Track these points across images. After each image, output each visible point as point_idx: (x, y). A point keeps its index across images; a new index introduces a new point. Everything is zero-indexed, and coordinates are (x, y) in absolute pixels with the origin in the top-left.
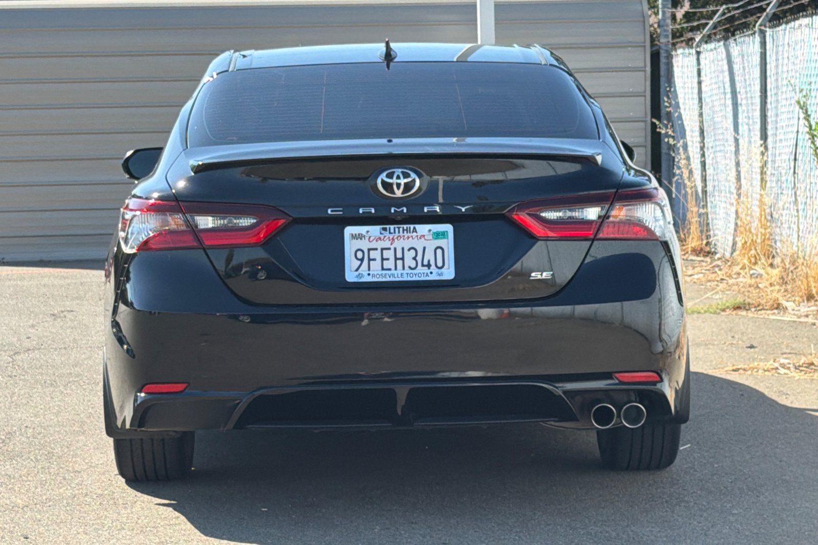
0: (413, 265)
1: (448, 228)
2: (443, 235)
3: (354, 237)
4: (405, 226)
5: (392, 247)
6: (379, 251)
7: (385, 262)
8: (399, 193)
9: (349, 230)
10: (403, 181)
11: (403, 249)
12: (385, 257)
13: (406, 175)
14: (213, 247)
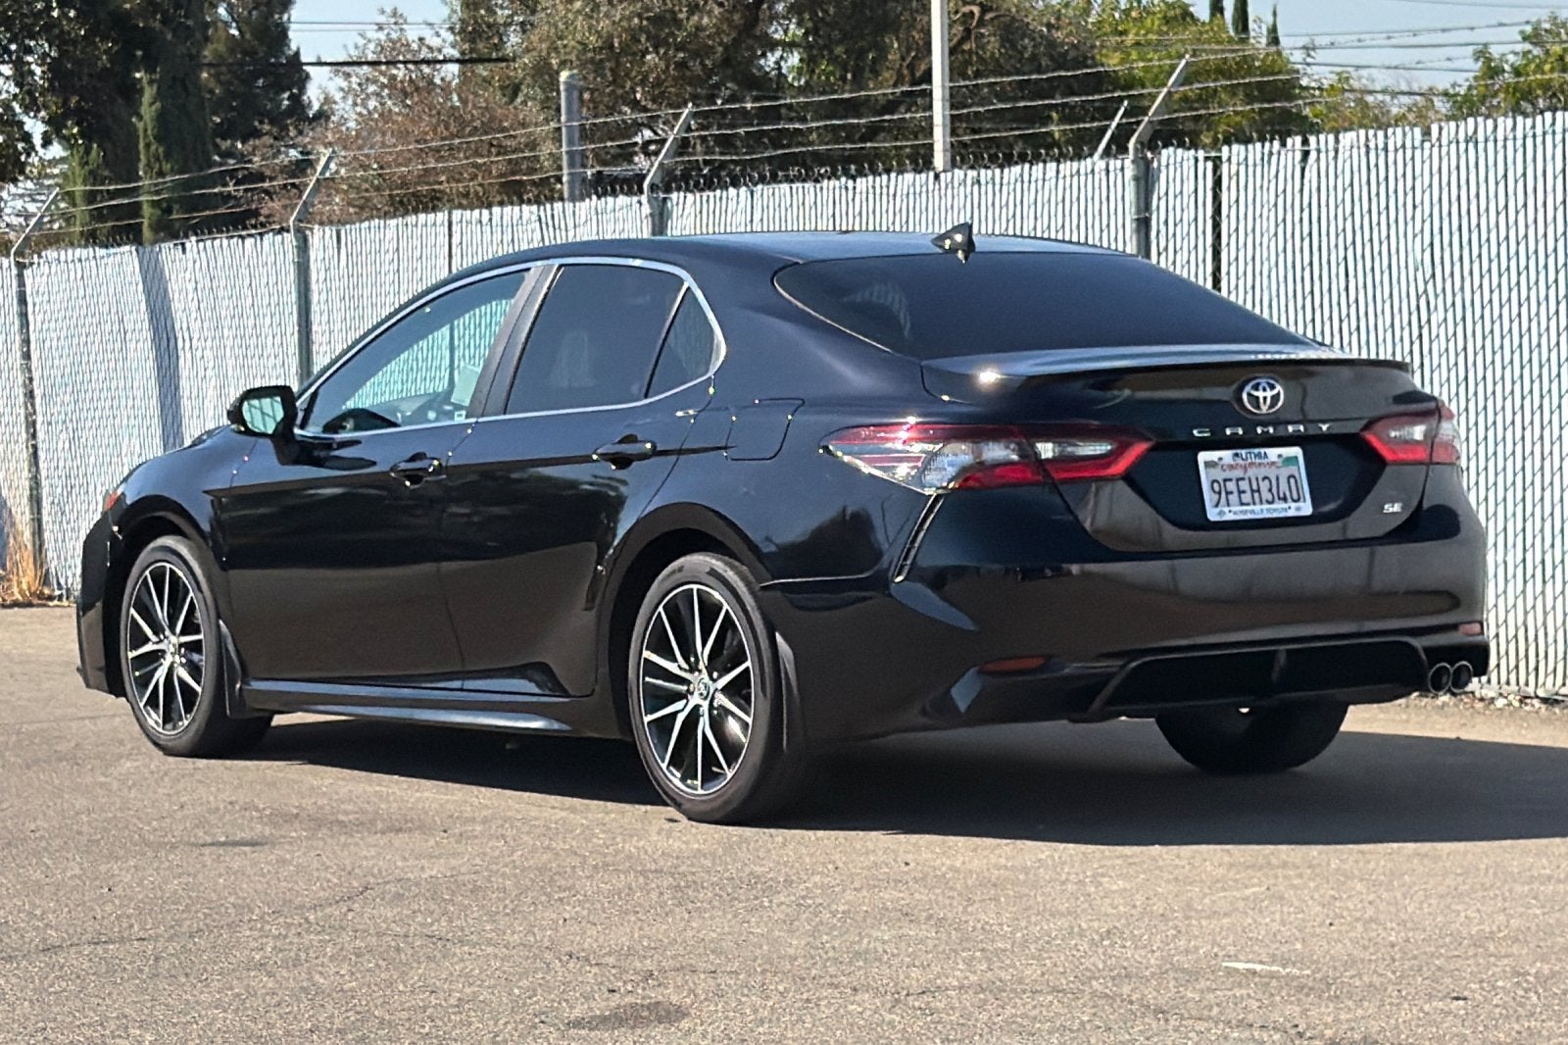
0: (1270, 498)
1: (1296, 451)
2: (1293, 460)
3: (1208, 464)
4: (1256, 451)
5: (1246, 477)
6: (1234, 482)
7: (1243, 496)
8: (1264, 409)
9: (1203, 457)
10: (1269, 394)
11: (1257, 479)
12: (1242, 489)
13: (1272, 387)
14: (1065, 481)
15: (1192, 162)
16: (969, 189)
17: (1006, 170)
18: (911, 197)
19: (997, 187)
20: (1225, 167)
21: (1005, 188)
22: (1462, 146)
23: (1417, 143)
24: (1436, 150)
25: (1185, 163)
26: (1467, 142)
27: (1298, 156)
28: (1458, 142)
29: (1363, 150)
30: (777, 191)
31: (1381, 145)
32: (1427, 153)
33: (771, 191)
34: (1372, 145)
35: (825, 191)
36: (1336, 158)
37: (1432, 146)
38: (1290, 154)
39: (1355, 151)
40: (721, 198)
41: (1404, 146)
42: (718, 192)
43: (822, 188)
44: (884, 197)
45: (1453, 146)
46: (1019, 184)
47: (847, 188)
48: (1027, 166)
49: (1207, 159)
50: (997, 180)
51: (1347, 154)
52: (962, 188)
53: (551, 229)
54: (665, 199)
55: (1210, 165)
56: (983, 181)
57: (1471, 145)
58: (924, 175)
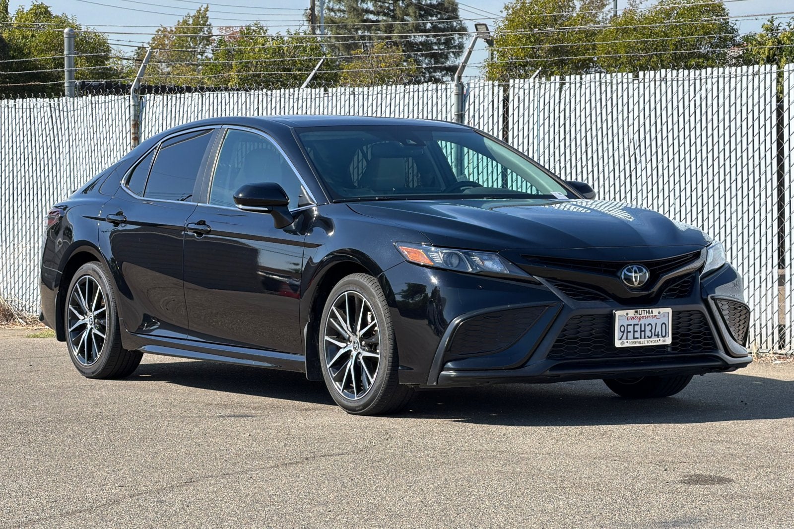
15: (490, 87)
16: (347, 97)
17: (371, 89)
18: (309, 100)
19: (366, 97)
20: (511, 91)
21: (370, 97)
22: (658, 83)
23: (630, 80)
24: (641, 85)
25: (486, 88)
26: (661, 81)
27: (558, 85)
28: (655, 81)
29: (598, 84)
30: (219, 95)
31: (608, 81)
32: (636, 86)
33: (215, 95)
34: (603, 81)
35: (252, 96)
36: (581, 87)
37: (639, 83)
38: (553, 85)
39: (593, 84)
40: (180, 98)
41: (622, 82)
42: (178, 95)
43: (250, 95)
44: (291, 100)
45: (652, 83)
46: (379, 96)
47: (267, 95)
48: (385, 87)
49: (499, 85)
50: (366, 93)
51: (588, 85)
52: (343, 97)
53: (57, 111)
54: (141, 97)
55: (502, 89)
56: (356, 93)
57: (663, 83)
58: (317, 90)
